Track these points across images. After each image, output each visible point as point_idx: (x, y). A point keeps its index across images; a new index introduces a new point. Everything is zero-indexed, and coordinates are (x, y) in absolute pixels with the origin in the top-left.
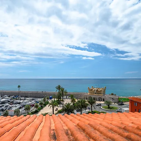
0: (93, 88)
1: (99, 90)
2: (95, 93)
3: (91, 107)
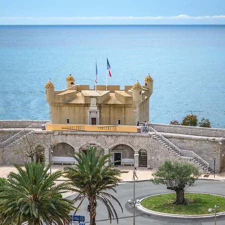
0: (79, 89)
2: (89, 117)
3: (92, 208)
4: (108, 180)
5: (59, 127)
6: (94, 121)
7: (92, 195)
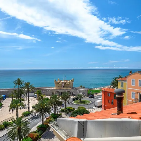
1: (67, 83)
3: (65, 103)
4: (68, 98)
5: (57, 88)
6: (63, 87)
7: (65, 100)
